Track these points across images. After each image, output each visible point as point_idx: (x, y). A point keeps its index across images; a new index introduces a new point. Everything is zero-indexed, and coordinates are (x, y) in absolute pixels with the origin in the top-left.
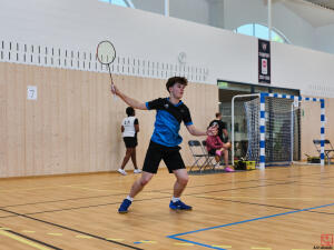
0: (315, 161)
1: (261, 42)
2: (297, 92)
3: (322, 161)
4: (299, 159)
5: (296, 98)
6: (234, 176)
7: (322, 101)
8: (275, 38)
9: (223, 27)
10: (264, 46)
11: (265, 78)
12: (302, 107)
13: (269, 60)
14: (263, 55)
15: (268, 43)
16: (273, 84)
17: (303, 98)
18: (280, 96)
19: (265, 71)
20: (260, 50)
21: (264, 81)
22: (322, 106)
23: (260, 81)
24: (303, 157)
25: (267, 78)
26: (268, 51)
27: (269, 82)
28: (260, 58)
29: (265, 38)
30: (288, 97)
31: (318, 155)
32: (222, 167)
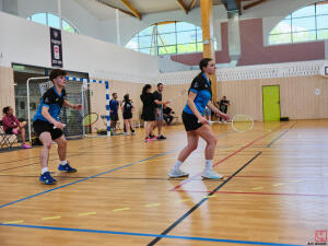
0: (103, 133)
1: (52, 30)
2: (86, 75)
3: (109, 133)
4: (90, 132)
5: (85, 80)
6: (32, 152)
7: (107, 83)
8: (66, 28)
9: (16, 14)
10: (56, 34)
11: (58, 62)
12: (91, 88)
13: (60, 46)
14: (55, 42)
15: (59, 32)
16: (65, 68)
17: (91, 81)
18: (71, 79)
19: (57, 56)
20: (52, 37)
21: (57, 65)
22: (107, 87)
23: (53, 65)
24: (94, 130)
25: (60, 62)
26: (59, 38)
27: (61, 66)
28: (52, 45)
29: (58, 27)
30: (78, 79)
31: (105, 128)
32: (20, 144)
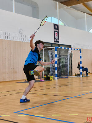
0: (78, 75)
1: (55, 25)
2: (70, 46)
3: (81, 76)
4: (72, 75)
5: (70, 49)
6: (44, 83)
7: (80, 50)
8: (60, 23)
10: (56, 27)
11: (57, 40)
12: (72, 53)
13: (58, 32)
14: (56, 30)
15: (58, 25)
16: (60, 43)
17: (73, 49)
18: (63, 48)
19: (56, 37)
20: (55, 28)
22: (81, 52)
23: (55, 41)
24: (73, 74)
25: (58, 40)
26: (58, 29)
27: (58, 42)
28: (55, 32)
29: (57, 23)
30: (66, 48)
31: (79, 73)
32: (39, 79)
